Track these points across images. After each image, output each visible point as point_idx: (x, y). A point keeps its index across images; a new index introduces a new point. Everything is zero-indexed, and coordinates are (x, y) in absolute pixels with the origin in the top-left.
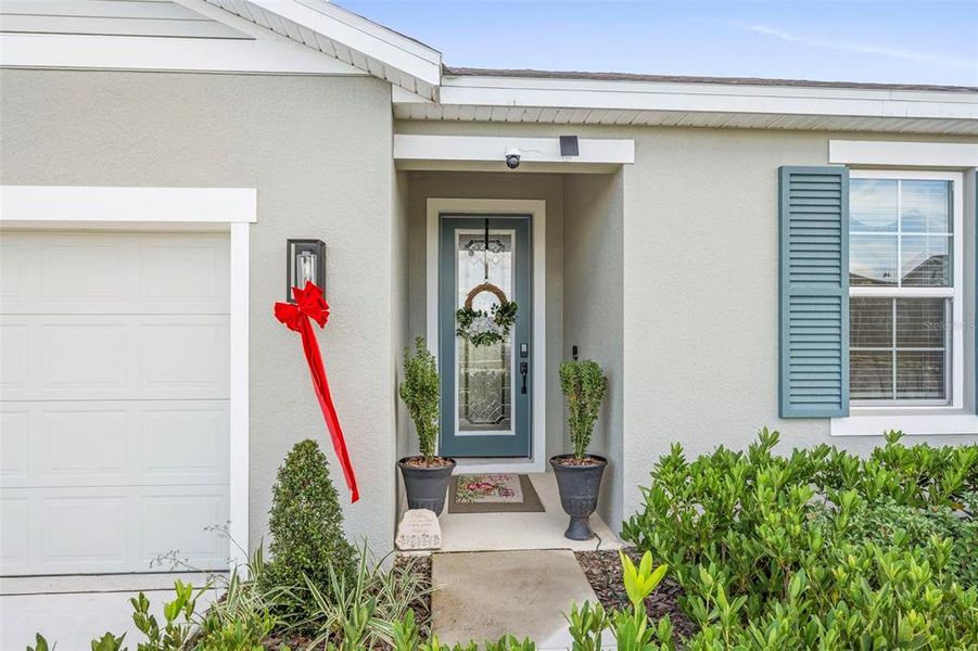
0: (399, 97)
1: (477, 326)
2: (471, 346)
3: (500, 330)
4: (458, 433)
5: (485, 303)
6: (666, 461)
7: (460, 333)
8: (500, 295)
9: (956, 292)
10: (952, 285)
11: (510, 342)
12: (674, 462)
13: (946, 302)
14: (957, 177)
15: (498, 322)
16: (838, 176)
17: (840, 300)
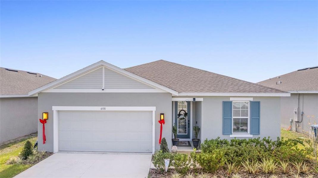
1: (181, 117)
2: (180, 120)
3: (185, 118)
5: (182, 113)
6: (205, 141)
7: (178, 118)
8: (185, 111)
9: (249, 117)
10: (248, 116)
11: (187, 119)
12: (206, 141)
13: (247, 119)
14: (249, 102)
15: (185, 116)
16: (231, 102)
17: (231, 119)
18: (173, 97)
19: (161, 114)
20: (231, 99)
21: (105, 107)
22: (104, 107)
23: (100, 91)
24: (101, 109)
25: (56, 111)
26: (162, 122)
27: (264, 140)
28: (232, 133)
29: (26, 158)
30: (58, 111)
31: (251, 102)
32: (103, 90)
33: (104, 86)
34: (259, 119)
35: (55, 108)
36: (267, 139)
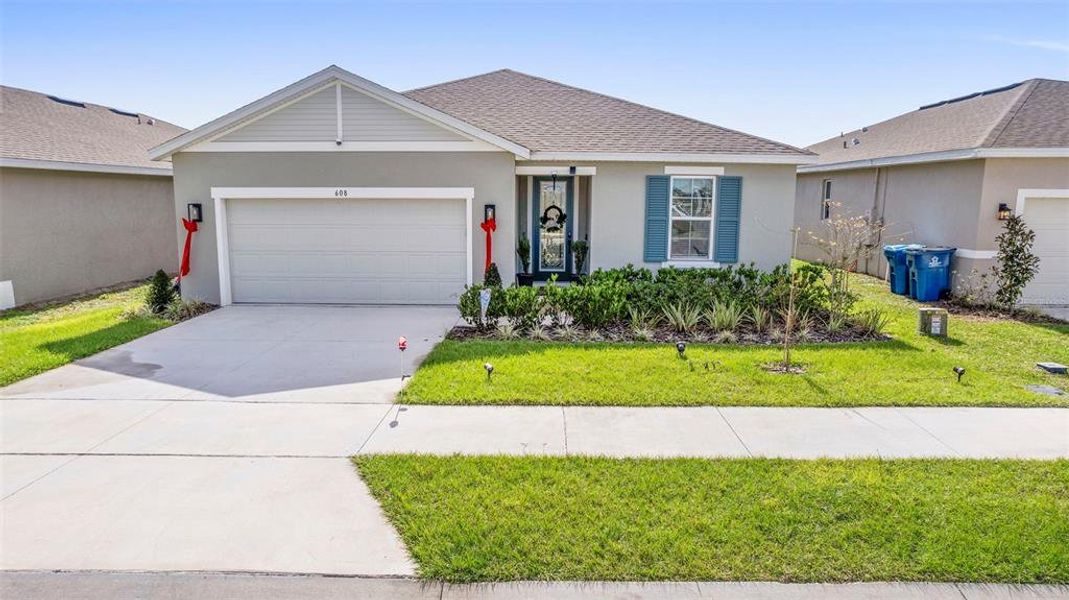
1: (550, 224)
2: (547, 233)
3: (559, 226)
4: (541, 270)
5: (553, 214)
7: (542, 227)
8: (560, 211)
9: (712, 218)
11: (564, 229)
13: (709, 222)
14: (714, 178)
15: (558, 222)
16: (667, 179)
17: (666, 222)
18: (518, 163)
19: (487, 207)
20: (668, 170)
21: (347, 189)
22: (343, 189)
23: (331, 147)
24: (336, 194)
25: (222, 199)
26: (489, 225)
27: (741, 272)
28: (669, 257)
29: (162, 309)
30: (226, 201)
31: (718, 177)
32: (339, 143)
33: (340, 133)
34: (737, 223)
35: (218, 193)
36: (747, 267)
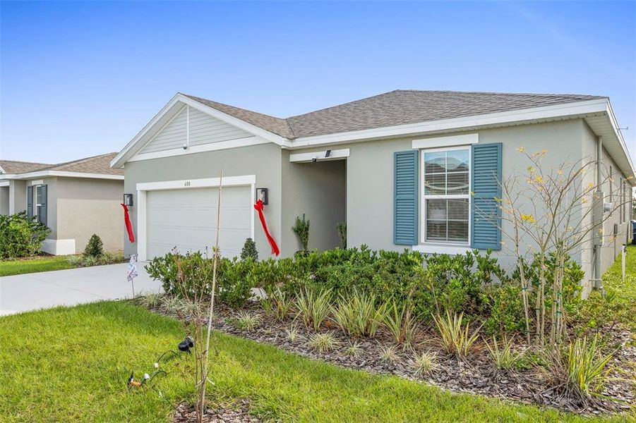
0: (282, 147)
9: (469, 196)
10: (467, 193)
13: (465, 201)
14: (470, 147)
16: (417, 153)
17: (418, 200)
21: (190, 180)
24: (185, 185)
25: (140, 191)
26: (261, 206)
28: (422, 241)
30: (147, 192)
31: (475, 148)
32: (185, 148)
33: (187, 141)
35: (141, 187)
